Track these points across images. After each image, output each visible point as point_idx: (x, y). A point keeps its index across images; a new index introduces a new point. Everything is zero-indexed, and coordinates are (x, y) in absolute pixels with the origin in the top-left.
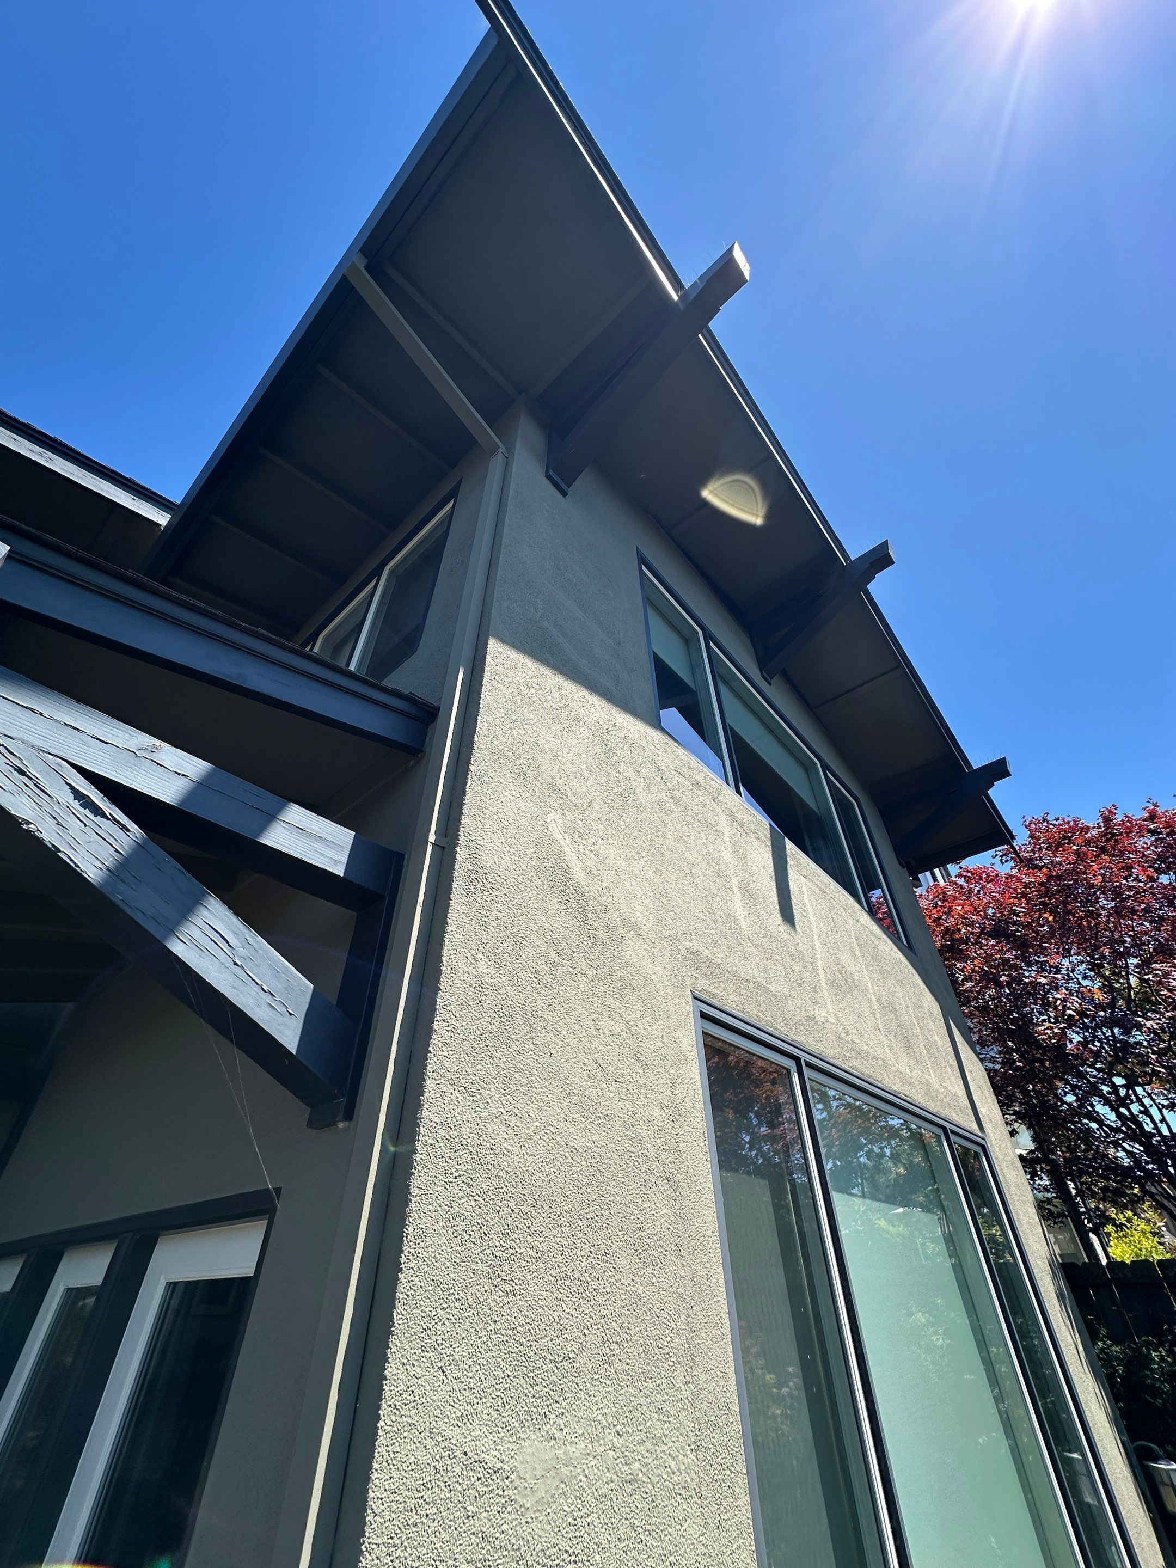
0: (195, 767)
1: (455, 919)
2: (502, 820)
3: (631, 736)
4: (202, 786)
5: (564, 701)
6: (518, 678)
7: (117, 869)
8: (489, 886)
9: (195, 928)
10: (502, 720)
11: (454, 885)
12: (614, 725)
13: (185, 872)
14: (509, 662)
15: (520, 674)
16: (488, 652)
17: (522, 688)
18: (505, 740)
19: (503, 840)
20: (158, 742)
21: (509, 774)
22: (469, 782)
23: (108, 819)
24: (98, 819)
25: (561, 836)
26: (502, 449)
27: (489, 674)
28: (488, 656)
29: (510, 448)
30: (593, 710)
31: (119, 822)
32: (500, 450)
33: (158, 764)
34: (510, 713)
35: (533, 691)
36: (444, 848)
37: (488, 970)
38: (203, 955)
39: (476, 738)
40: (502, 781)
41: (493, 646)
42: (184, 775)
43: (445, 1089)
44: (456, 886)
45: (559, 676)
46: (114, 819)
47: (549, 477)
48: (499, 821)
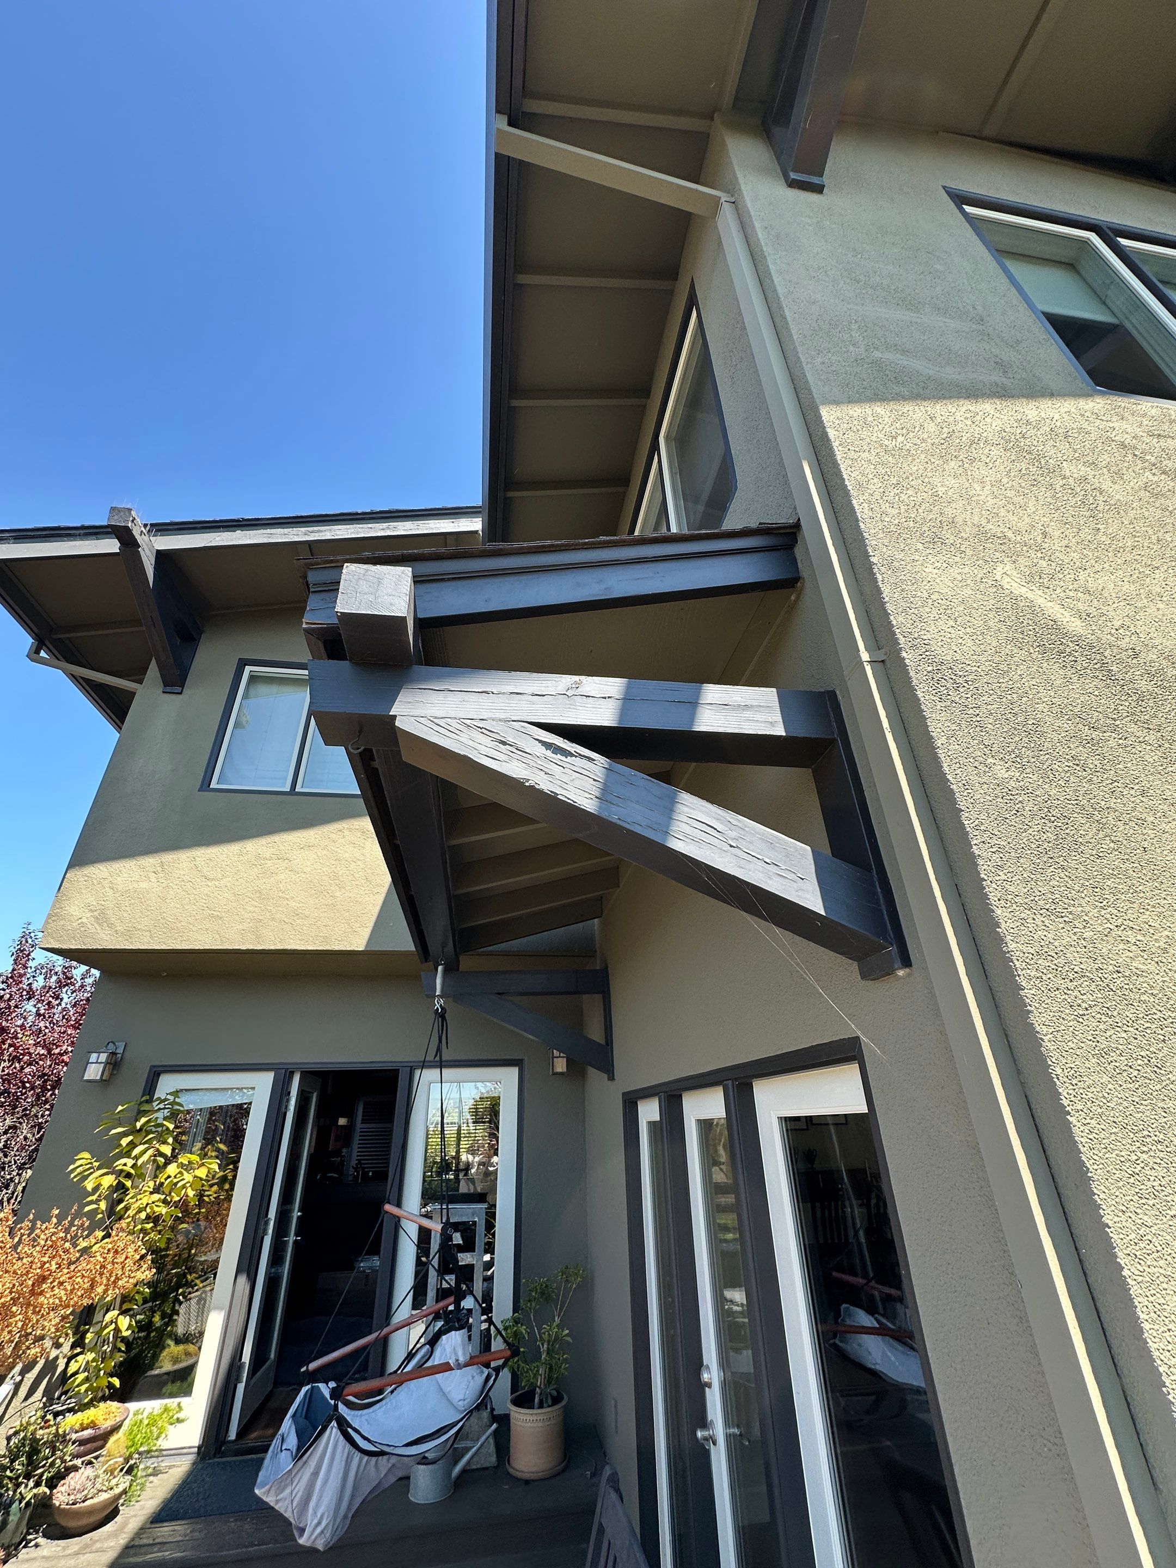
0: (613, 686)
1: (940, 730)
2: (940, 601)
3: (1058, 424)
4: (627, 700)
5: (945, 430)
6: (875, 435)
7: (603, 794)
8: (961, 680)
9: (683, 824)
10: (882, 490)
11: (920, 694)
12: (1028, 423)
13: (653, 780)
14: (855, 423)
15: (876, 428)
16: (827, 424)
17: (886, 442)
18: (897, 511)
19: (952, 623)
20: (576, 678)
21: (920, 546)
22: (879, 577)
23: (576, 757)
24: (569, 759)
25: (1024, 589)
26: (724, 197)
27: (840, 448)
28: (828, 430)
29: (732, 189)
30: (988, 420)
31: (584, 756)
32: (723, 200)
33: (586, 696)
34: (886, 477)
35: (900, 439)
36: (883, 661)
37: (1009, 773)
38: (702, 846)
39: (862, 526)
40: (917, 558)
41: (828, 414)
42: (609, 697)
43: (1023, 915)
44: (922, 694)
45: (925, 403)
46: (580, 755)
47: (792, 184)
48: (936, 604)
